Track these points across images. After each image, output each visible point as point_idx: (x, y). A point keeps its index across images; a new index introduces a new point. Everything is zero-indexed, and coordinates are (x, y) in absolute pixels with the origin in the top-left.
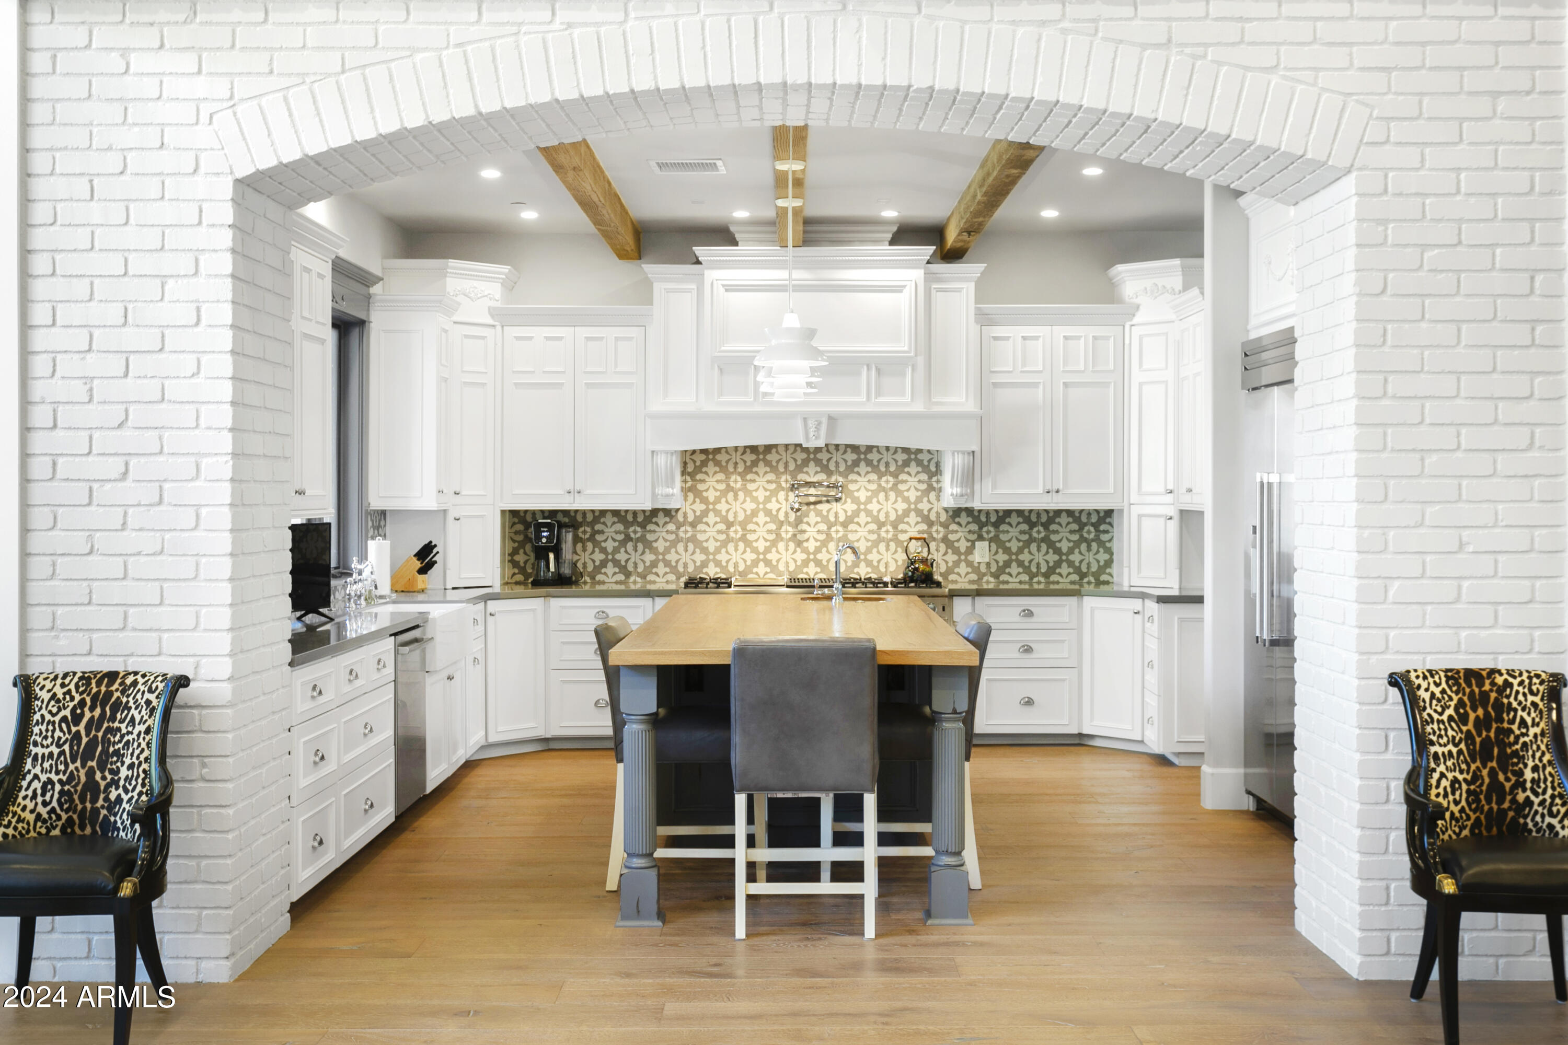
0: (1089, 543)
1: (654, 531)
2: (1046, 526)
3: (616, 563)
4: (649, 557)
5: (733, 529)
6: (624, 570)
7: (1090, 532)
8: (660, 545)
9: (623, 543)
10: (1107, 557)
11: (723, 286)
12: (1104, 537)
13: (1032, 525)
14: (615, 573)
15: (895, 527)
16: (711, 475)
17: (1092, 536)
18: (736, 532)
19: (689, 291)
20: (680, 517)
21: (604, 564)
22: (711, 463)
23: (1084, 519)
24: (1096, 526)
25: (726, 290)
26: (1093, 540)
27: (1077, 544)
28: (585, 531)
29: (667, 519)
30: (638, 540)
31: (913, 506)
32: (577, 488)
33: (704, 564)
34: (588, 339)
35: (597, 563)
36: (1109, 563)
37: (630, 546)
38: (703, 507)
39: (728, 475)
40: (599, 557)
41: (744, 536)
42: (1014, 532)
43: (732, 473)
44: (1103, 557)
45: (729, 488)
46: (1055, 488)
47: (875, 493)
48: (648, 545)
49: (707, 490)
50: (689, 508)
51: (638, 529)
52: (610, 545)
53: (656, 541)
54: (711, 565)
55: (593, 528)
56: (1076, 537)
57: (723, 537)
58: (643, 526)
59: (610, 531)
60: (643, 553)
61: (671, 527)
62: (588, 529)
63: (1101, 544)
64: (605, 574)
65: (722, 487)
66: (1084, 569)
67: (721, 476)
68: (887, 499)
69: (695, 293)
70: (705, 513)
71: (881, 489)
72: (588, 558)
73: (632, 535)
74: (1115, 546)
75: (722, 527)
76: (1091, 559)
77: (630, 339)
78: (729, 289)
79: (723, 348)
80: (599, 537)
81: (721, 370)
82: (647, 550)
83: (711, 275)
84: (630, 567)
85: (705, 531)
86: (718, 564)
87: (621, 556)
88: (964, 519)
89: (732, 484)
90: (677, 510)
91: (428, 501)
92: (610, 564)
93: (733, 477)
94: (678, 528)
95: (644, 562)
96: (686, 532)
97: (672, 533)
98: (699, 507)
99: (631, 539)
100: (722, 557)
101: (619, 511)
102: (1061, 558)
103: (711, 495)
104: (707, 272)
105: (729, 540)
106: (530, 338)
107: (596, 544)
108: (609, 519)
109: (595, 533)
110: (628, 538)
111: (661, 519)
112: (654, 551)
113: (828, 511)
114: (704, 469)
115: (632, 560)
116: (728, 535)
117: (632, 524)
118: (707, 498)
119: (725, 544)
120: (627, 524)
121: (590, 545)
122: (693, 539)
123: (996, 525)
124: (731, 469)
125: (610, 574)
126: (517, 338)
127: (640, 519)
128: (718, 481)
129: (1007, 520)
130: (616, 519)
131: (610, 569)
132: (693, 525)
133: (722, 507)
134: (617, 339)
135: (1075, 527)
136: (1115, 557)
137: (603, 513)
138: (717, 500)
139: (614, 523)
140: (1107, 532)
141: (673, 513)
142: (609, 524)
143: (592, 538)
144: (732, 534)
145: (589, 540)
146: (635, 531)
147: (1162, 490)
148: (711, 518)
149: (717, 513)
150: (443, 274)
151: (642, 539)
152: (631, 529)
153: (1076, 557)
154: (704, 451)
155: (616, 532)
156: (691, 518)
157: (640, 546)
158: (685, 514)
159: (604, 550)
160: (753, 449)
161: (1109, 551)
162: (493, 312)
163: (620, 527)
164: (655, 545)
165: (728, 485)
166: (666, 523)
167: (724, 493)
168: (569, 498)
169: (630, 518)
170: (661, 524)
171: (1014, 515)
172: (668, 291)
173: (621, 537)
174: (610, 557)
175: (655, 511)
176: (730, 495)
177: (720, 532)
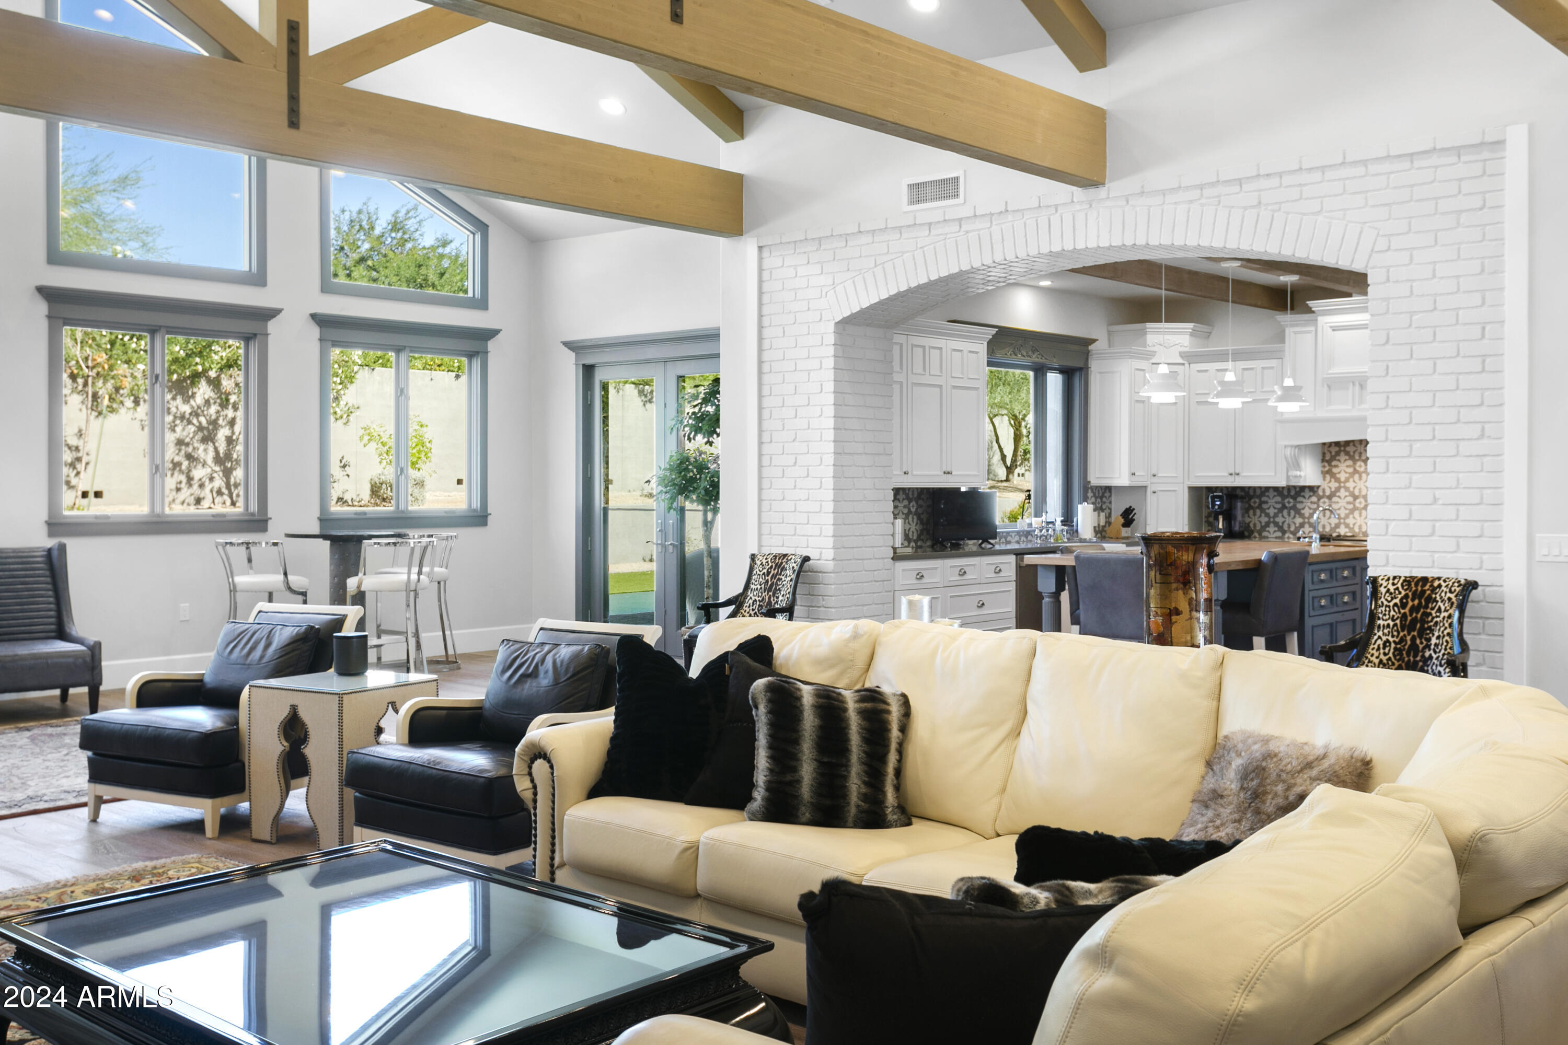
1: (1302, 502)
3: (1276, 524)
4: (1298, 520)
5: (1358, 501)
6: (1281, 529)
8: (1306, 512)
9: (1281, 510)
11: (1331, 327)
14: (1275, 531)
16: (1342, 461)
18: (1360, 503)
19: (1309, 332)
20: (1320, 492)
21: (1267, 524)
22: (1342, 453)
25: (1333, 330)
28: (1255, 502)
29: (1311, 494)
30: (1291, 508)
32: (1237, 472)
33: (1338, 526)
34: (1244, 369)
35: (1263, 524)
37: (1285, 512)
38: (1337, 485)
39: (1355, 461)
40: (1264, 519)
43: (1358, 460)
45: (1356, 471)
48: (1298, 512)
49: (1339, 473)
50: (1328, 486)
51: (1291, 500)
52: (1272, 512)
53: (1303, 509)
54: (1342, 526)
55: (1260, 500)
57: (1351, 506)
58: (1294, 498)
59: (1272, 502)
60: (1294, 517)
61: (1314, 499)
62: (1257, 500)
64: (1268, 531)
65: (1350, 470)
67: (1350, 463)
69: (1314, 332)
70: (1338, 489)
72: (1257, 520)
73: (1287, 505)
75: (1350, 499)
77: (1272, 368)
78: (1334, 329)
79: (1330, 372)
80: (1265, 506)
81: (1329, 387)
82: (1297, 516)
83: (1323, 321)
84: (1286, 528)
85: (1338, 502)
86: (1347, 526)
87: (1279, 520)
89: (1358, 468)
90: (1318, 487)
92: (1272, 525)
93: (1359, 463)
94: (1319, 500)
95: (1295, 524)
96: (1324, 503)
97: (1314, 503)
98: (1334, 485)
99: (1286, 508)
100: (1350, 521)
103: (1342, 476)
104: (1320, 318)
105: (1355, 509)
106: (1206, 371)
107: (1263, 510)
108: (1271, 493)
109: (1262, 503)
110: (1284, 507)
111: (1307, 493)
112: (1302, 516)
114: (1337, 458)
115: (1287, 522)
116: (1354, 505)
117: (1287, 497)
118: (1339, 478)
119: (1352, 511)
120: (1284, 497)
121: (1258, 512)
122: (1329, 508)
124: (1357, 457)
125: (1272, 532)
126: (1199, 371)
127: (1293, 493)
128: (1347, 466)
130: (1276, 494)
131: (1272, 528)
132: (1330, 497)
133: (1350, 485)
134: (1263, 368)
137: (1267, 489)
138: (1347, 480)
139: (1274, 496)
141: (1316, 489)
142: (1271, 497)
143: (1260, 507)
144: (1357, 505)
145: (1258, 507)
146: (1289, 502)
148: (1342, 493)
149: (1347, 489)
150: (1144, 333)
151: (1294, 508)
152: (1286, 500)
154: (1337, 444)
155: (1276, 503)
156: (1328, 493)
157: (1292, 513)
158: (1324, 490)
159: (1267, 515)
162: (1182, 355)
163: (1279, 499)
164: (1303, 512)
165: (1355, 469)
166: (1310, 496)
167: (1352, 475)
168: (1231, 479)
169: (1285, 492)
170: (1307, 497)
172: (1296, 333)
173: (1279, 506)
174: (1272, 520)
175: (1303, 488)
176: (1356, 476)
177: (1348, 503)
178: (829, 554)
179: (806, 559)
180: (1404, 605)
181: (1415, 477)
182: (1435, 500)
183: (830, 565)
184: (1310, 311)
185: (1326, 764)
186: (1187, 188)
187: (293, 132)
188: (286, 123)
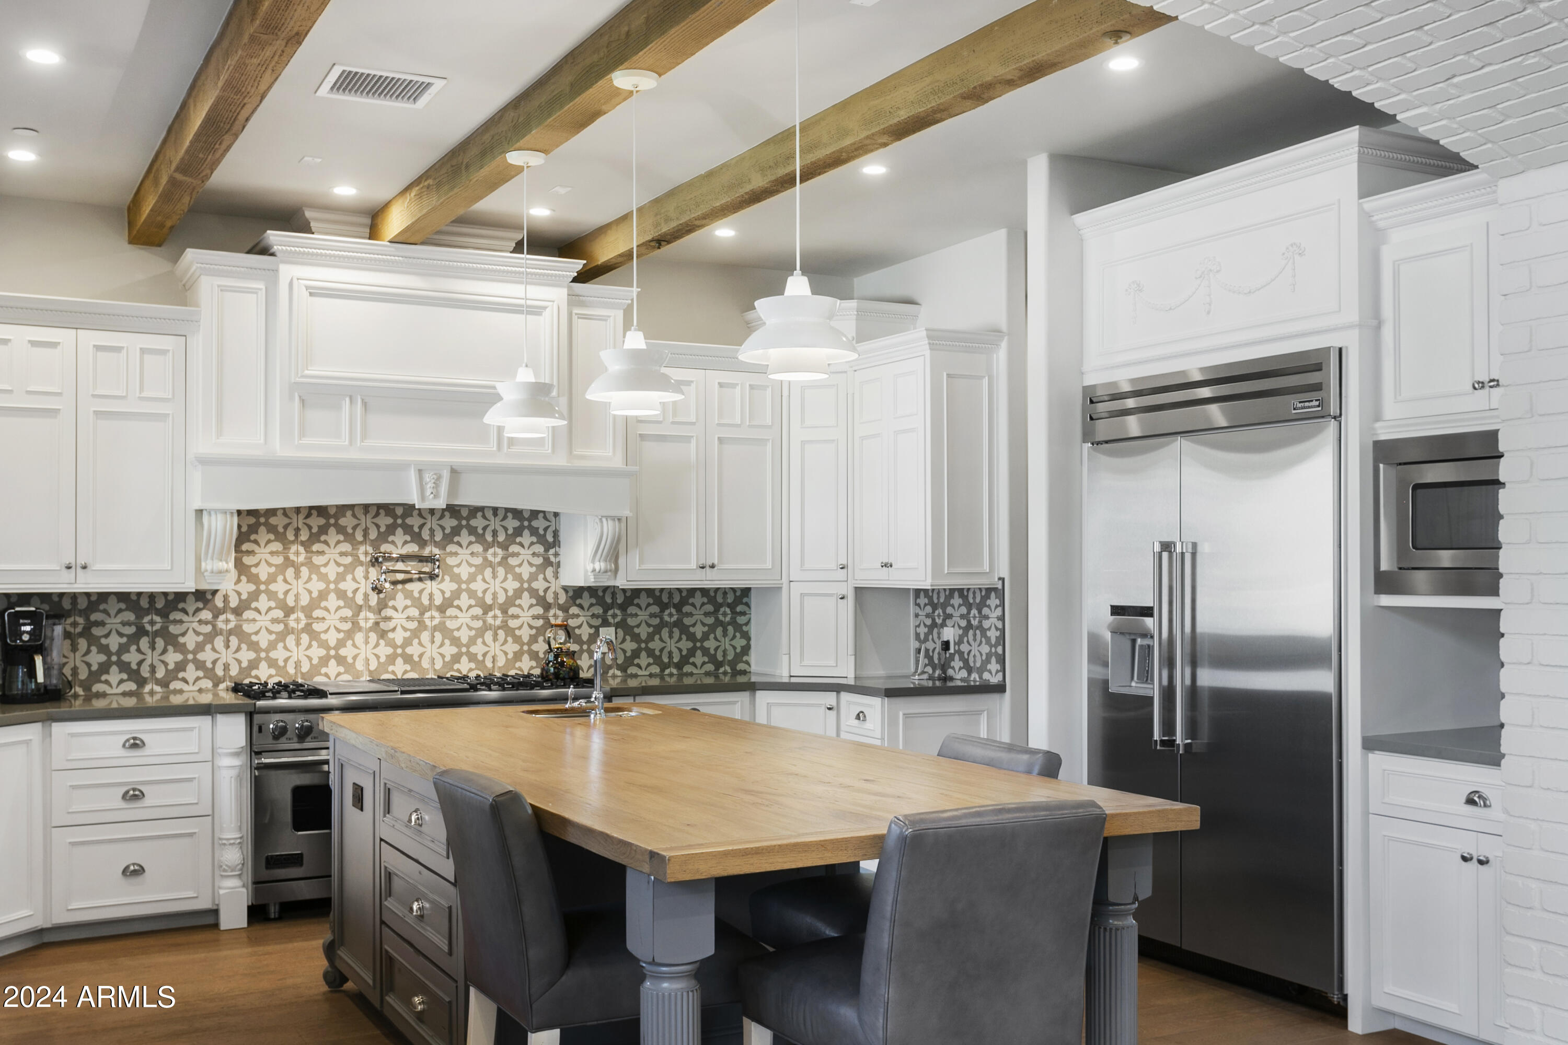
0: (724, 626)
1: (181, 622)
2: (678, 607)
3: (124, 667)
4: (173, 657)
5: (293, 617)
6: (135, 675)
7: (725, 615)
8: (190, 641)
9: (134, 639)
10: (744, 642)
11: (307, 288)
12: (741, 620)
13: (664, 607)
14: (121, 681)
15: (505, 612)
16: (262, 545)
17: (728, 619)
18: (298, 620)
19: (254, 291)
20: (219, 602)
21: (104, 668)
22: (263, 529)
23: (720, 599)
24: (732, 606)
25: (311, 294)
26: (729, 624)
27: (712, 628)
28: (75, 623)
29: (200, 605)
30: (156, 634)
31: (526, 585)
32: (81, 562)
33: (254, 664)
34: (98, 348)
35: (94, 668)
36: (746, 649)
37: (144, 642)
38: (252, 587)
39: (286, 544)
40: (96, 658)
41: (308, 625)
42: (643, 615)
43: (293, 542)
44: (740, 643)
45: (288, 563)
46: (709, 563)
47: (480, 569)
48: (173, 641)
49: (257, 565)
50: (232, 589)
51: (157, 619)
52: (114, 642)
53: (183, 634)
54: (263, 665)
55: (88, 619)
56: (710, 620)
57: (280, 627)
58: (164, 614)
59: (114, 622)
60: (164, 651)
61: (206, 615)
62: (82, 620)
63: (738, 628)
64: (107, 682)
65: (279, 560)
66: (720, 658)
67: (277, 546)
68: (494, 576)
69: (262, 294)
70: (255, 596)
71: (487, 563)
72: (81, 660)
73: (148, 627)
74: (753, 630)
75: (279, 614)
76: (727, 644)
77: (163, 352)
78: (314, 293)
79: (307, 372)
80: (97, 631)
81: (303, 401)
82: (170, 648)
83: (287, 271)
84: (145, 672)
85: (254, 620)
86: (272, 663)
87: (132, 657)
88: (586, 601)
89: (292, 557)
90: (215, 592)
92: (114, 669)
93: (294, 548)
94: (216, 617)
95: (165, 664)
96: (227, 622)
97: (207, 623)
98: (246, 588)
99: (146, 633)
100: (279, 654)
101: (129, 593)
102: (695, 645)
103: (263, 572)
104: (283, 268)
105: (288, 631)
107: (93, 640)
108: (113, 606)
109: (91, 625)
110: (141, 632)
111: (191, 606)
112: (181, 648)
113: (421, 592)
114: (253, 537)
115: (148, 662)
116: (286, 625)
117: (147, 612)
118: (257, 575)
119: (282, 637)
120: (140, 612)
121: (84, 643)
122: (237, 631)
123: (623, 607)
124: (291, 537)
125: (114, 684)
127: (160, 604)
128: (272, 553)
129: (636, 601)
130: (123, 606)
131: (114, 676)
132: (238, 612)
133: (279, 587)
134: (143, 351)
135: (710, 608)
136: (753, 643)
137: (104, 597)
138: (272, 579)
139: (120, 611)
140: (743, 614)
141: (209, 597)
142: (113, 612)
143: (86, 633)
144: (292, 624)
145: (82, 635)
146: (153, 622)
147: (833, 566)
148: (263, 603)
149: (272, 595)
151: (163, 633)
152: (147, 619)
153: (710, 644)
155: (124, 624)
156: (234, 603)
157: (160, 643)
158: (226, 598)
159: (104, 649)
160: (321, 511)
161: (747, 636)
163: (130, 616)
164: (182, 640)
165: (287, 559)
166: (198, 610)
167: (282, 569)
168: (66, 576)
169: (144, 603)
170: (191, 611)
171: (643, 595)
172: (223, 289)
173: (131, 630)
174: (114, 658)
175: (181, 597)
176: (290, 572)
177: (275, 621)
184: (265, 251)
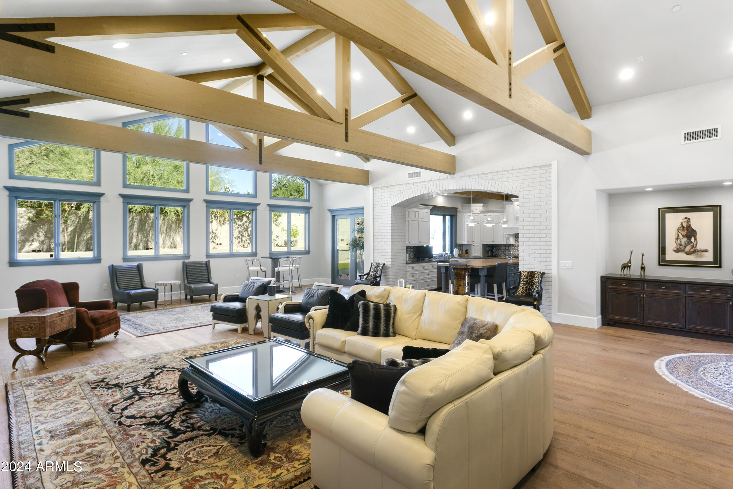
1: (510, 248)
3: (504, 253)
6: (505, 255)
9: (505, 250)
21: (502, 253)
25: (516, 206)
28: (499, 248)
32: (494, 240)
34: (495, 215)
40: (501, 252)
48: (509, 251)
50: (516, 244)
52: (503, 250)
53: (511, 250)
59: (503, 248)
61: (513, 247)
69: (511, 206)
72: (499, 252)
77: (502, 215)
79: (515, 217)
81: (516, 220)
87: (505, 252)
91: (465, 242)
95: (508, 253)
96: (516, 248)
104: (514, 203)
106: (487, 215)
107: (501, 250)
110: (506, 249)
111: (511, 246)
120: (506, 247)
126: (485, 215)
127: (508, 246)
130: (504, 246)
131: (503, 255)
134: (500, 215)
137: (502, 245)
141: (514, 245)
143: (500, 249)
146: (507, 248)
150: (471, 206)
151: (508, 249)
156: (517, 246)
162: (480, 211)
168: (492, 242)
172: (508, 206)
175: (510, 245)
178: (390, 263)
179: (384, 264)
180: (527, 278)
181: (530, 247)
182: (535, 252)
183: (390, 266)
184: (511, 201)
185: (487, 326)
186: (475, 175)
187: (261, 165)
188: (259, 163)
